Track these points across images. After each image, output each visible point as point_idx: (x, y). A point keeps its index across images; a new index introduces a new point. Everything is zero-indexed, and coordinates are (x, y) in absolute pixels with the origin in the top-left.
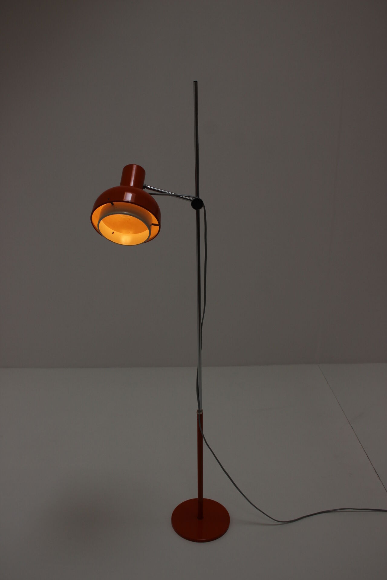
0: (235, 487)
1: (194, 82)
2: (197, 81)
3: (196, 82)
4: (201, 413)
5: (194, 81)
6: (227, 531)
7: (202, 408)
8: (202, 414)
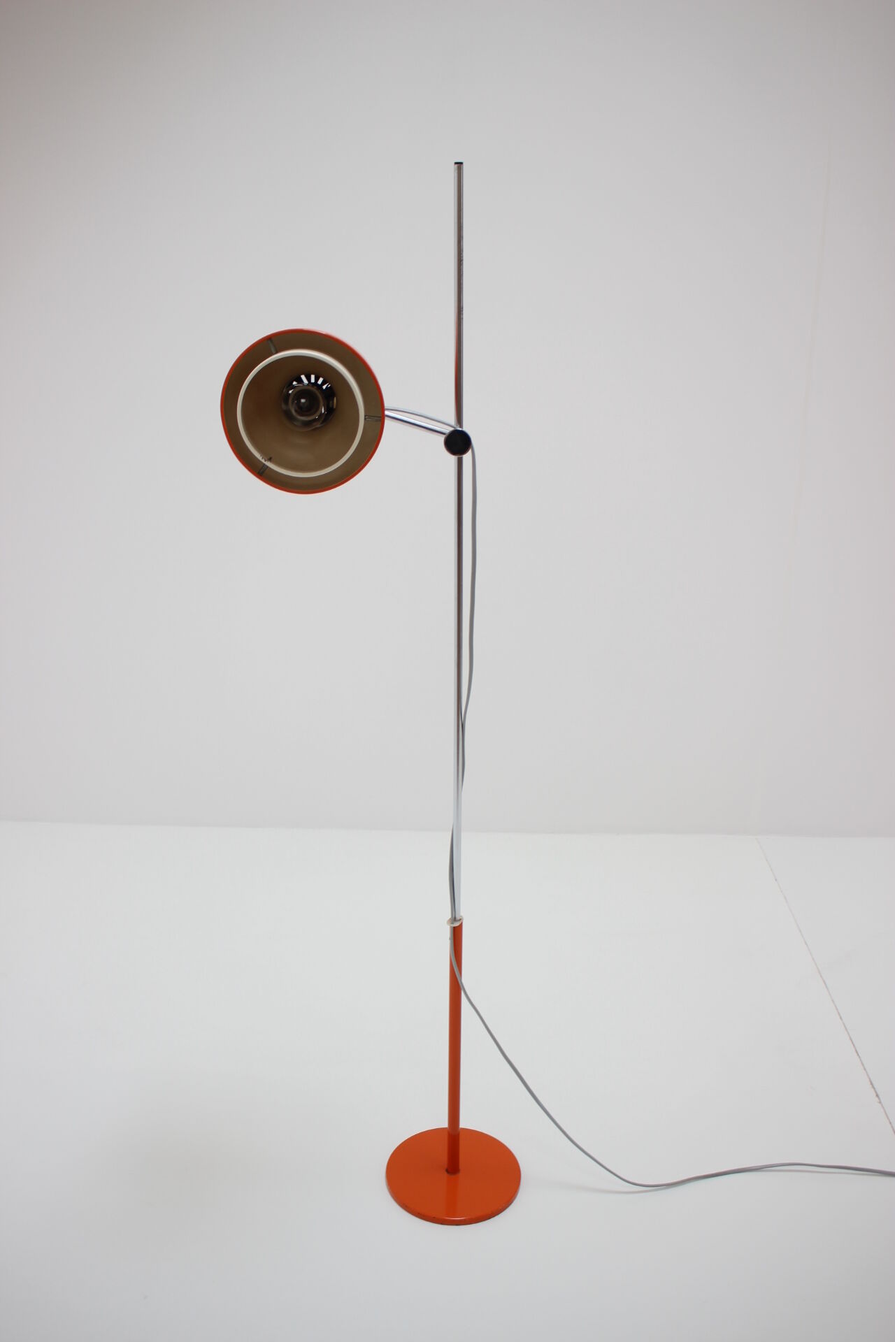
0: (534, 1101)
1: (456, 165)
2: (461, 163)
3: (459, 164)
4: (457, 924)
5: (456, 163)
6: (512, 1202)
7: (462, 914)
8: (461, 925)
